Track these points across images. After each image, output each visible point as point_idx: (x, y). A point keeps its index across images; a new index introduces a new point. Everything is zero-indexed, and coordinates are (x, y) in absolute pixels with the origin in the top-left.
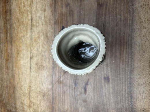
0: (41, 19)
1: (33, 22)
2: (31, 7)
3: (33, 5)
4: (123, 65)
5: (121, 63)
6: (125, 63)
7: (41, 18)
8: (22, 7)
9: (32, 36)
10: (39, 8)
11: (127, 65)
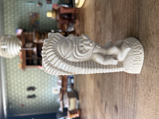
4: (127, 98)
5: (126, 95)
6: (129, 97)
11: (130, 102)
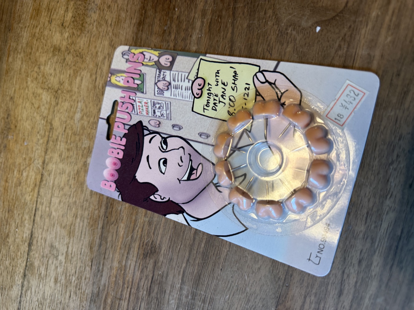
0: (56, 257)
1: (31, 254)
2: (36, 195)
3: (42, 190)
7: (55, 252)
8: (12, 182)
9: (22, 299)
10: (55, 211)
